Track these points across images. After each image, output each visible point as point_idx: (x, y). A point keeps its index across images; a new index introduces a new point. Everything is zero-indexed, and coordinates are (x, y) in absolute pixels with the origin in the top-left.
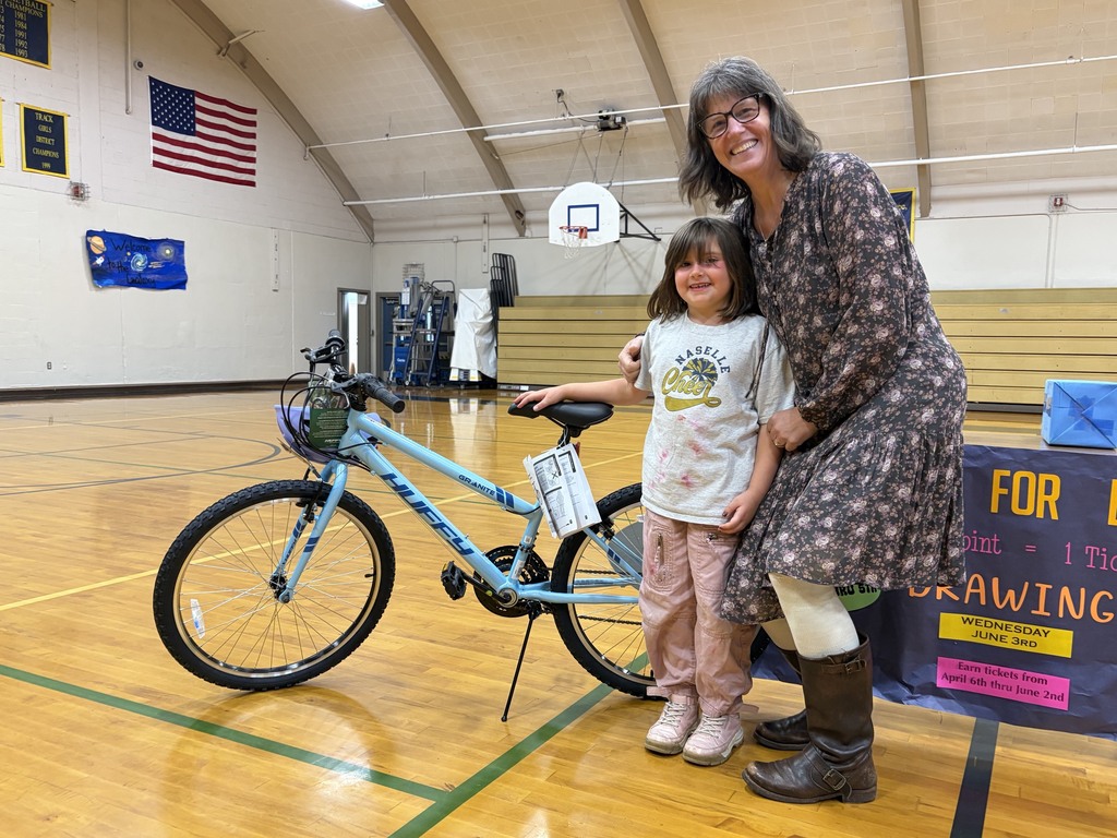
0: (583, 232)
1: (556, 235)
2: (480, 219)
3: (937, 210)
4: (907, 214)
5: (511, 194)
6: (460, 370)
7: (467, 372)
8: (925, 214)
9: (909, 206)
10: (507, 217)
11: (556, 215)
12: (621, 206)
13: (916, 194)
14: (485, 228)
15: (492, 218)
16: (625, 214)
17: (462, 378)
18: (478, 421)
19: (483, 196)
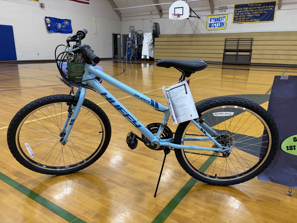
0: (179, 15)
1: (171, 17)
2: (150, 13)
3: (283, 7)
4: (274, 8)
5: (159, 5)
6: (144, 56)
7: (146, 56)
8: (279, 8)
9: (275, 6)
10: (157, 12)
11: (171, 11)
12: (190, 7)
13: (277, 2)
14: (151, 15)
15: (153, 13)
16: (191, 10)
17: (145, 58)
18: (149, 70)
19: (151, 6)
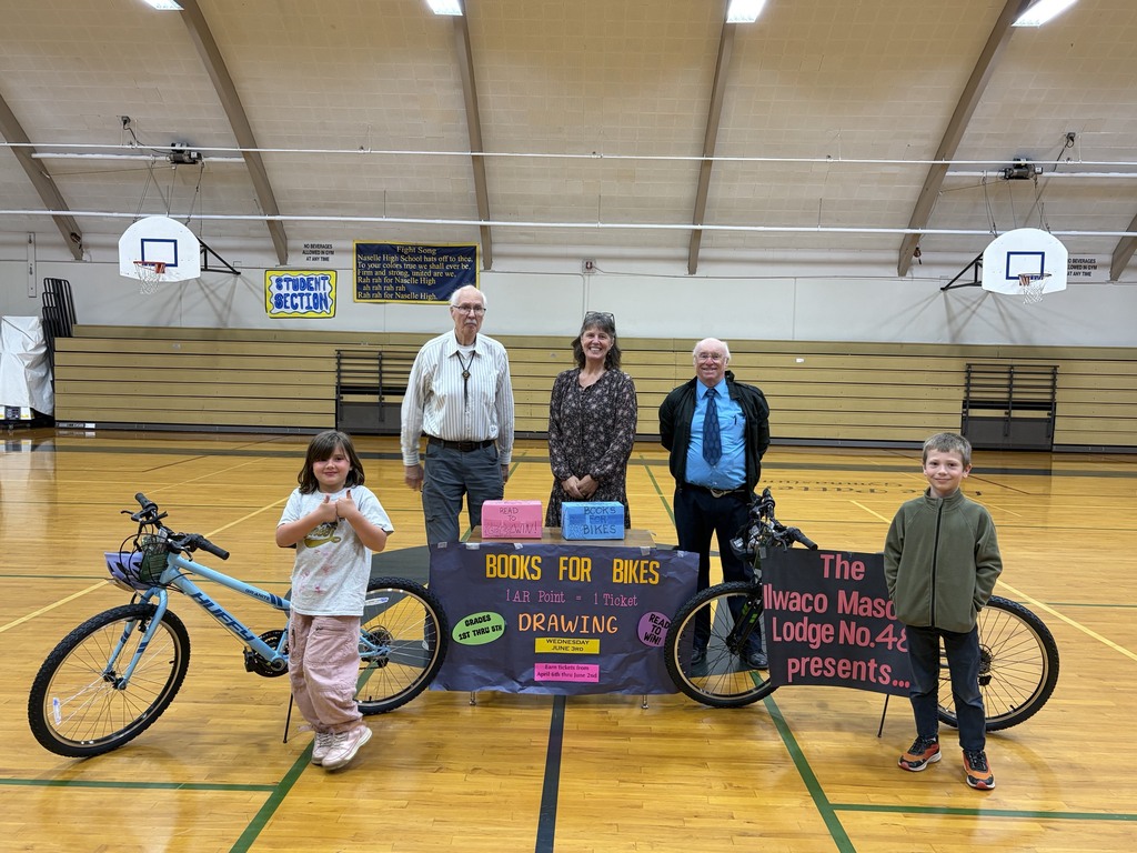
0: (160, 267)
1: (127, 266)
2: (25, 238)
3: (497, 265)
4: (473, 265)
5: (66, 216)
6: (7, 407)
7: (17, 410)
8: (487, 267)
9: (474, 259)
10: (60, 238)
11: (128, 245)
12: (201, 242)
13: (479, 249)
14: (31, 248)
15: (39, 238)
16: (205, 249)
17: (10, 416)
18: (32, 463)
19: (28, 215)
